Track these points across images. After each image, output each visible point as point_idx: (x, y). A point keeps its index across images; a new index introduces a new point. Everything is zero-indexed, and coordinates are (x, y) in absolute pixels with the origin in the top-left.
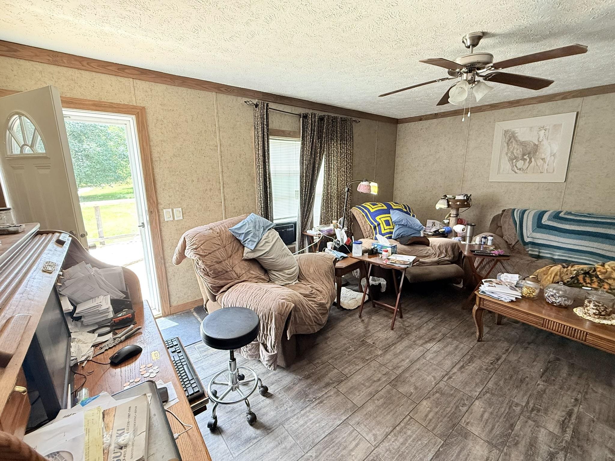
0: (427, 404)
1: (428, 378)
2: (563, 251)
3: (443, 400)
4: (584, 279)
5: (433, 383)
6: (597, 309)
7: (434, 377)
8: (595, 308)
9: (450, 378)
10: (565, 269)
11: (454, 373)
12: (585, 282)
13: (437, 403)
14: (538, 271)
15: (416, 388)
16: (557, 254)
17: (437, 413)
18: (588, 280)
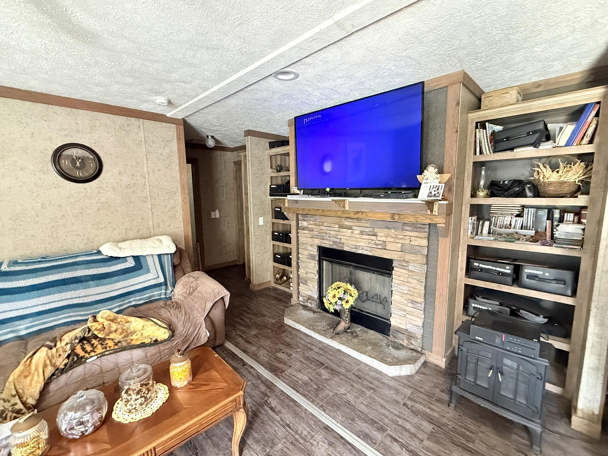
4: (83, 349)
10: (54, 350)
12: (86, 352)
18: (88, 348)
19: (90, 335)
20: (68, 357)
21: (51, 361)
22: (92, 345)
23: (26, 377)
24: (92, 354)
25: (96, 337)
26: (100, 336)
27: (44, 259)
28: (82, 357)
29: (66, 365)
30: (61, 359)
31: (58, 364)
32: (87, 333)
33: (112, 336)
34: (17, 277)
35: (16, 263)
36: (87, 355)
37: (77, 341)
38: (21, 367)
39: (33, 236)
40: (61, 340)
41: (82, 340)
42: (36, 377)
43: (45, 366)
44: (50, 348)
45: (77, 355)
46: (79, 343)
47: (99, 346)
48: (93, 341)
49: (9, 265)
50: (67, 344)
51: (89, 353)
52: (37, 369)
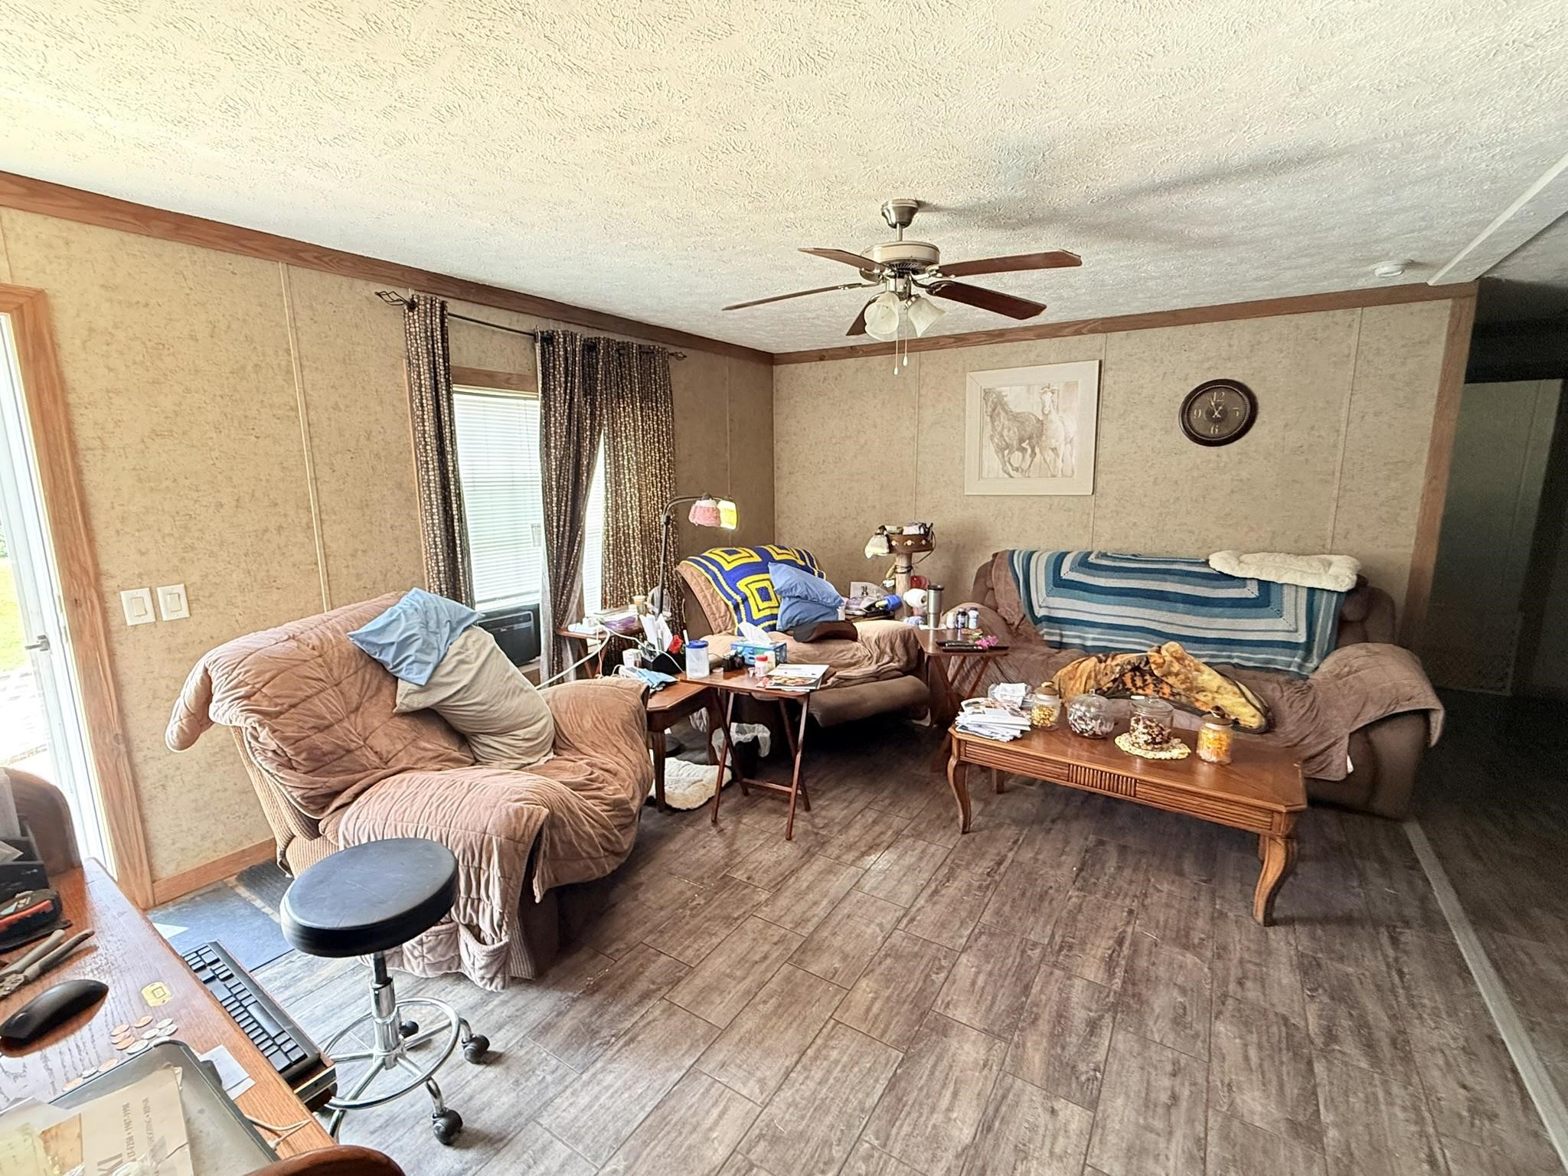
0: (867, 985)
1: (869, 931)
2: (1099, 630)
3: (899, 968)
4: (1133, 681)
5: (880, 938)
6: (1148, 733)
7: (881, 925)
8: (1146, 731)
9: (912, 920)
10: (1103, 665)
11: (919, 910)
12: (1134, 685)
13: (888, 979)
14: (1059, 673)
15: (845, 957)
16: (1091, 636)
17: (888, 998)
18: (1139, 683)
19: (1147, 668)
20: (1114, 681)
21: (1096, 677)
22: (1144, 681)
23: (1070, 679)
24: (1140, 691)
25: (1152, 674)
26: (1156, 672)
27: (1135, 558)
28: (1128, 689)
29: (1109, 688)
30: (1106, 679)
31: (1102, 683)
32: (1143, 663)
33: (1171, 680)
34: (1100, 573)
35: (1104, 556)
36: (1134, 690)
37: (1129, 667)
38: (1069, 668)
39: (1135, 524)
40: (1113, 659)
41: (1136, 669)
42: (1078, 685)
43: (1089, 677)
44: (1100, 661)
45: (1124, 684)
46: (1130, 671)
47: (1152, 686)
48: (1148, 677)
49: (1097, 557)
50: (1117, 665)
51: (1137, 689)
52: (1081, 677)
